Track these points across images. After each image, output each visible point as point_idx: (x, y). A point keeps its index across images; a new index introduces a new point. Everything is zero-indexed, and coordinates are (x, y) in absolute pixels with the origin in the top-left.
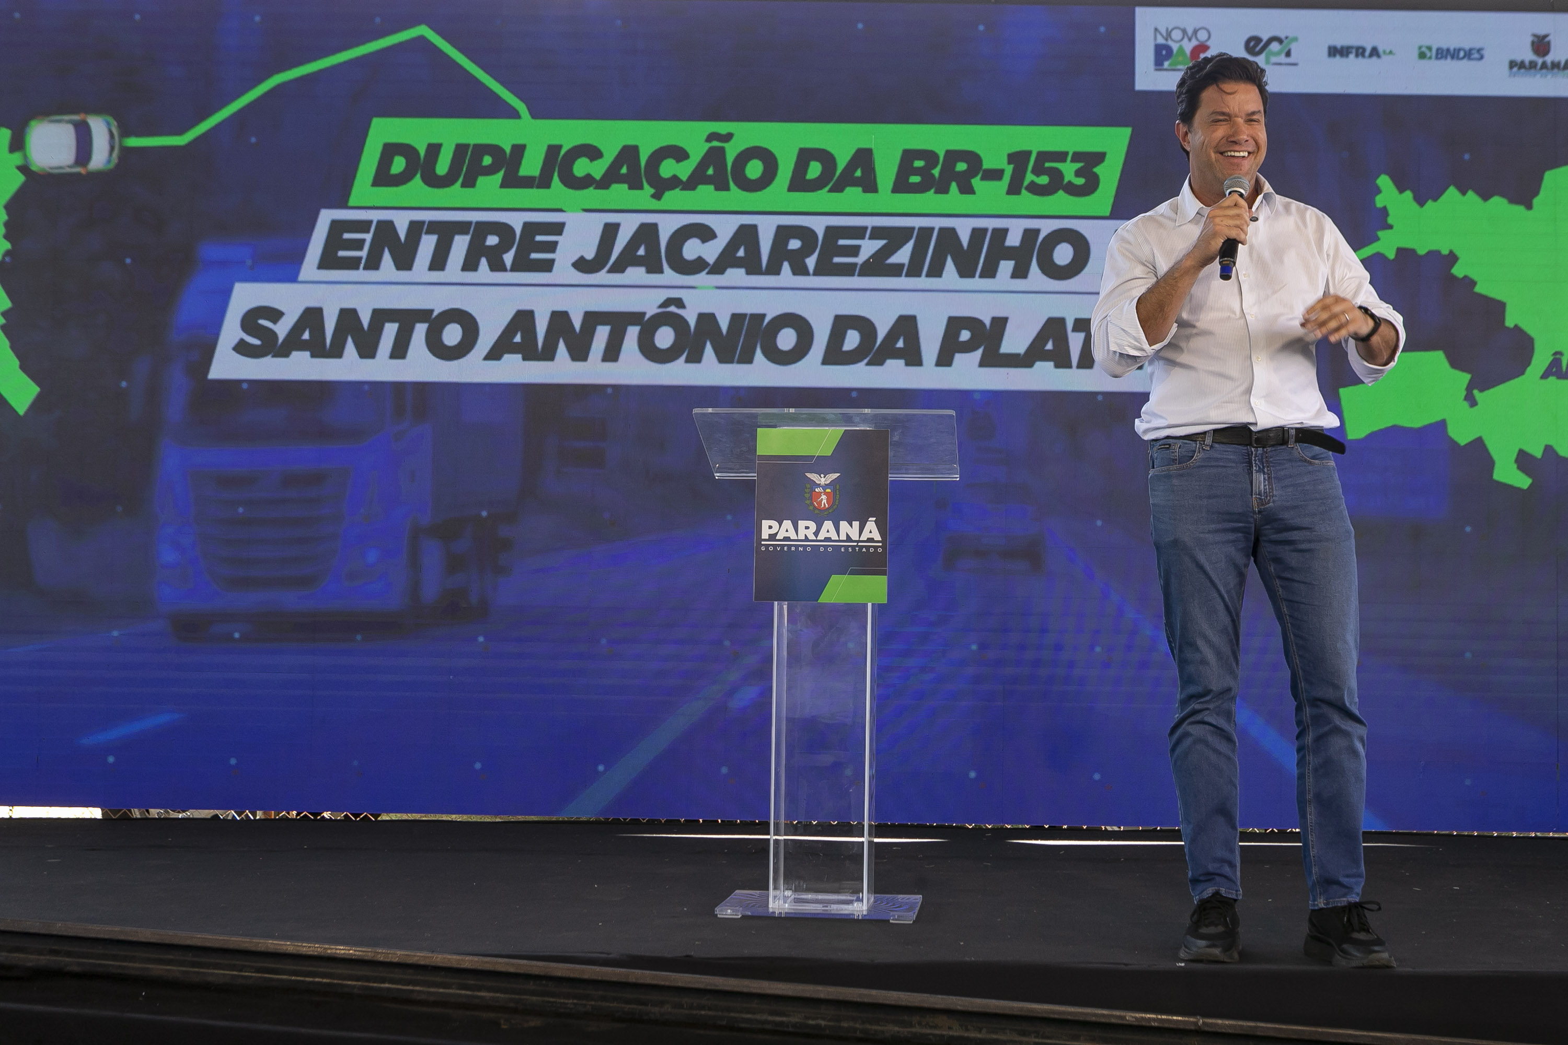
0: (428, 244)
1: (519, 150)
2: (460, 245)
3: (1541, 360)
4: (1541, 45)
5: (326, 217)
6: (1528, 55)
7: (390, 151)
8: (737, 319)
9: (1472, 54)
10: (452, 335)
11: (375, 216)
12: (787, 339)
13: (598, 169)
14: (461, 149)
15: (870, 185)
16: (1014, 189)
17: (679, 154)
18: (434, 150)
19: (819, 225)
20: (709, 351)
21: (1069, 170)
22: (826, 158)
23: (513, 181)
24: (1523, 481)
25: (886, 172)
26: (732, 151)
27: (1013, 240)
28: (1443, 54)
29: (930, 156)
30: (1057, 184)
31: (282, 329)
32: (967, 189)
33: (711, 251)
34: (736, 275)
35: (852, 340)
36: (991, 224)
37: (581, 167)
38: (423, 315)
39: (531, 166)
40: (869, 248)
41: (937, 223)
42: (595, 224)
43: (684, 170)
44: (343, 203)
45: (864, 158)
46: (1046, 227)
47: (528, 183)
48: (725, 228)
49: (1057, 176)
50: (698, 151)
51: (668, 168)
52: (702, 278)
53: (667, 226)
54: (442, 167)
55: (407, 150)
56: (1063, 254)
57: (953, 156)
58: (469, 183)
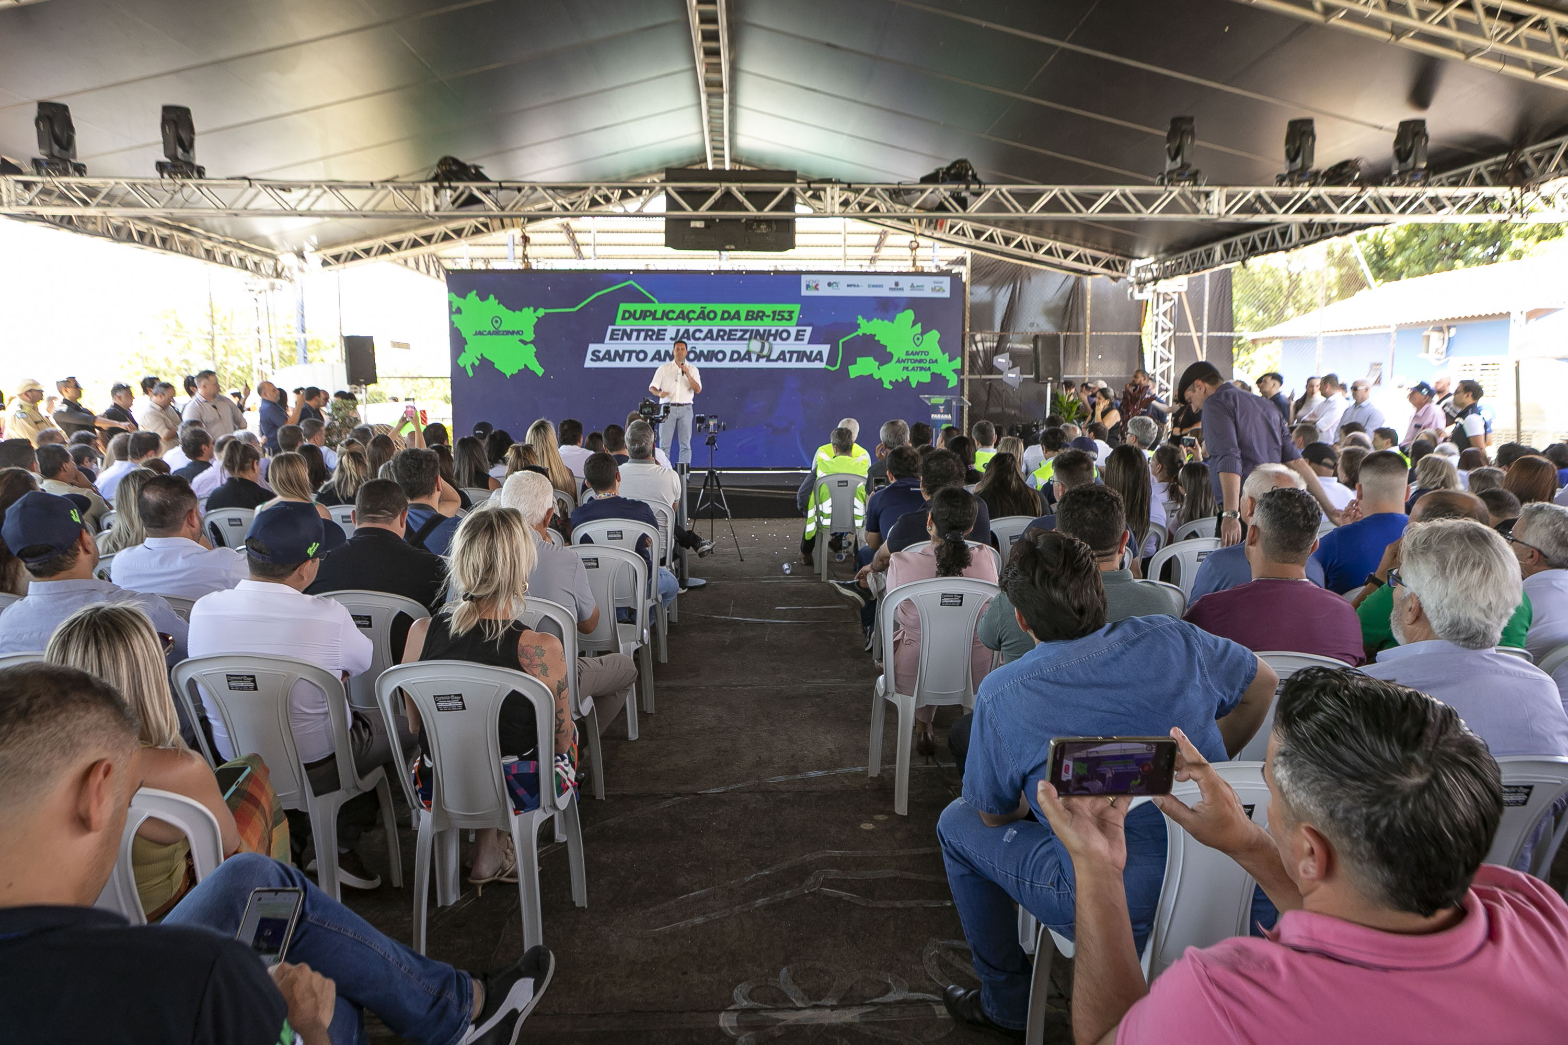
0: (635, 334)
1: (655, 311)
2: (642, 334)
3: (895, 359)
4: (897, 284)
5: (610, 328)
6: (893, 286)
7: (625, 312)
8: (709, 352)
9: (881, 286)
10: (642, 356)
11: (622, 328)
12: (720, 356)
13: (675, 316)
14: (642, 311)
15: (739, 319)
16: (773, 319)
17: (694, 312)
18: (635, 312)
19: (727, 329)
20: (702, 359)
21: (786, 315)
22: (729, 313)
23: (654, 318)
24: (890, 387)
25: (743, 316)
26: (706, 312)
27: (773, 332)
28: (874, 286)
29: (753, 312)
30: (783, 318)
31: (601, 355)
32: (762, 319)
33: (702, 335)
34: (708, 341)
35: (736, 356)
36: (768, 328)
37: (671, 315)
38: (635, 351)
39: (659, 315)
40: (739, 334)
41: (755, 328)
42: (675, 329)
43: (695, 316)
44: (614, 324)
45: (737, 312)
46: (781, 329)
47: (658, 319)
48: (705, 330)
49: (783, 317)
50: (698, 311)
51: (691, 315)
52: (700, 342)
53: (691, 330)
54: (637, 315)
55: (629, 312)
56: (785, 335)
57: (759, 312)
58: (644, 319)
